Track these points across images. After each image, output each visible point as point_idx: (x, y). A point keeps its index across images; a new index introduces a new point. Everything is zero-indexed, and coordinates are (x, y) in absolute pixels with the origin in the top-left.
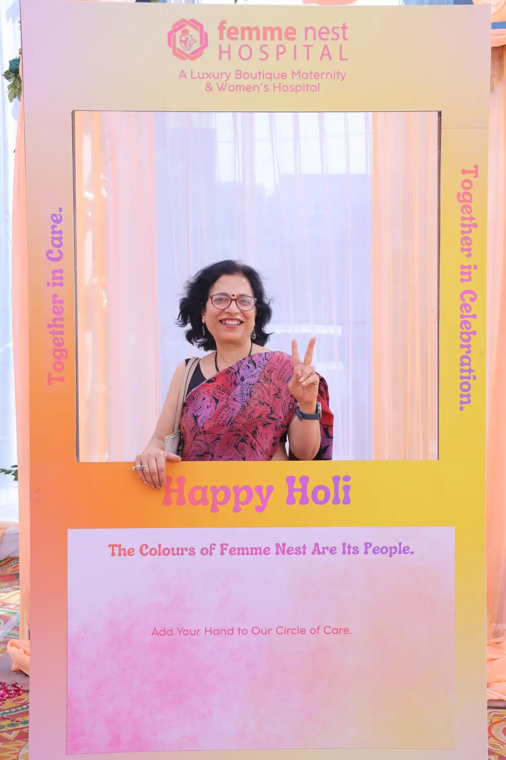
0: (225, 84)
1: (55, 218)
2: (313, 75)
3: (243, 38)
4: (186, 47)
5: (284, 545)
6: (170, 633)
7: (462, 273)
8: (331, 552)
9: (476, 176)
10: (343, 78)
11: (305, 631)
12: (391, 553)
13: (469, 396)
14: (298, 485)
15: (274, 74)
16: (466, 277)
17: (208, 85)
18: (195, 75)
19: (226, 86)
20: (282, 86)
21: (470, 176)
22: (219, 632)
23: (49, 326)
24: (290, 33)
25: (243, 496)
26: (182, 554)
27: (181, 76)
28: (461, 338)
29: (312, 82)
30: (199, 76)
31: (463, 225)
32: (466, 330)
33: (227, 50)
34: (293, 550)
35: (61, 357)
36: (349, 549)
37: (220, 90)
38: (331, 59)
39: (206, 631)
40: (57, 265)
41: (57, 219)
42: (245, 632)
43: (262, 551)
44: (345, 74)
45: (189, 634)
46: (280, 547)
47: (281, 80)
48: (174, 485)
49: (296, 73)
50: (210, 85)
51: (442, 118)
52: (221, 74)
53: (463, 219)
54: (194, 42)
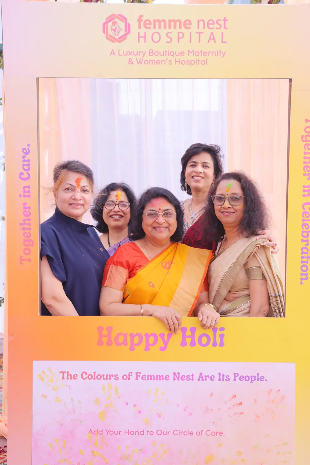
0: (142, 58)
1: (25, 151)
2: (202, 53)
3: (155, 27)
4: (115, 34)
5: (179, 374)
6: (101, 433)
7: (304, 191)
8: (211, 379)
10: (224, 55)
11: (193, 433)
12: (252, 380)
13: (306, 274)
14: (188, 333)
15: (176, 52)
16: (307, 193)
18: (121, 53)
19: (142, 62)
20: (181, 61)
22: (134, 433)
23: (21, 224)
24: (187, 24)
25: (151, 340)
26: (110, 379)
27: (111, 54)
28: (302, 235)
29: (202, 58)
30: (124, 54)
31: (305, 158)
32: (305, 230)
33: (143, 35)
34: (185, 377)
35: (29, 245)
36: (223, 377)
38: (215, 42)
39: (125, 432)
40: (26, 183)
41: (26, 152)
42: (151, 433)
43: (164, 378)
44: (225, 52)
45: (114, 434)
46: (176, 376)
47: (180, 57)
48: (105, 332)
49: (191, 51)
50: (131, 60)
51: (292, 83)
52: (139, 52)
53: (305, 153)
54: (120, 30)
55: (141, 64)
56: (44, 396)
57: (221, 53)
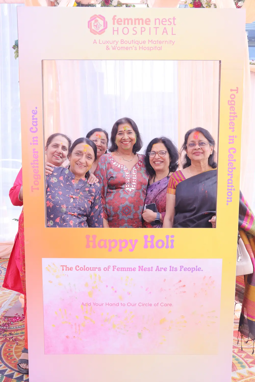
0: (116, 46)
2: (158, 42)
3: (124, 24)
4: (96, 28)
5: (142, 267)
6: (90, 305)
8: (164, 270)
9: (237, 93)
10: (173, 43)
11: (152, 305)
12: (192, 270)
13: (231, 198)
14: (149, 239)
15: (139, 41)
16: (231, 141)
17: (107, 47)
18: (101, 42)
19: (116, 48)
20: (143, 47)
21: (234, 92)
22: (112, 305)
23: (32, 164)
24: (148, 21)
25: (123, 244)
26: (95, 270)
27: (94, 43)
28: (228, 171)
29: (158, 45)
30: (103, 43)
31: (230, 116)
32: (230, 167)
33: (117, 30)
34: (146, 269)
35: (37, 179)
36: (173, 269)
38: (167, 34)
39: (106, 304)
40: (35, 135)
41: (35, 113)
42: (124, 305)
43: (132, 269)
44: (174, 41)
45: (98, 306)
46: (141, 268)
47: (143, 44)
48: (91, 239)
49: (150, 40)
50: (108, 47)
51: (222, 64)
52: (114, 41)
53: (231, 113)
54: (101, 26)
55: (115, 49)
56: (51, 282)
57: (172, 42)
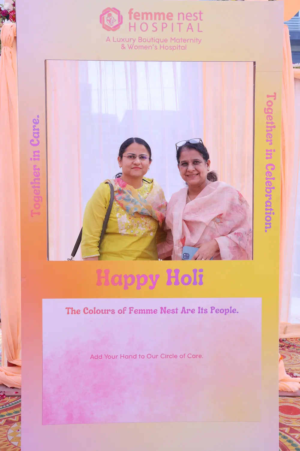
0: (132, 44)
1: (35, 121)
2: (182, 40)
3: (143, 19)
4: (110, 23)
5: (165, 308)
6: (100, 357)
7: (267, 154)
8: (192, 312)
9: (275, 99)
10: (200, 42)
11: (177, 356)
12: (226, 313)
13: (270, 224)
14: (173, 274)
15: (160, 39)
16: (269, 156)
18: (115, 40)
19: (132, 47)
20: (165, 47)
21: (272, 99)
22: (128, 357)
23: (32, 183)
24: (170, 16)
25: (142, 280)
26: (108, 313)
27: (107, 40)
28: (266, 191)
29: (182, 44)
30: (117, 41)
31: (267, 127)
32: (269, 187)
34: (170, 311)
35: (38, 201)
36: (202, 310)
37: (130, 49)
38: (193, 31)
39: (121, 356)
40: (36, 148)
42: (143, 357)
43: (153, 312)
44: (201, 40)
45: (111, 358)
46: (163, 309)
47: (164, 43)
48: (103, 274)
49: (173, 39)
50: (124, 45)
51: (256, 65)
52: (130, 39)
53: (267, 123)
54: (115, 21)
